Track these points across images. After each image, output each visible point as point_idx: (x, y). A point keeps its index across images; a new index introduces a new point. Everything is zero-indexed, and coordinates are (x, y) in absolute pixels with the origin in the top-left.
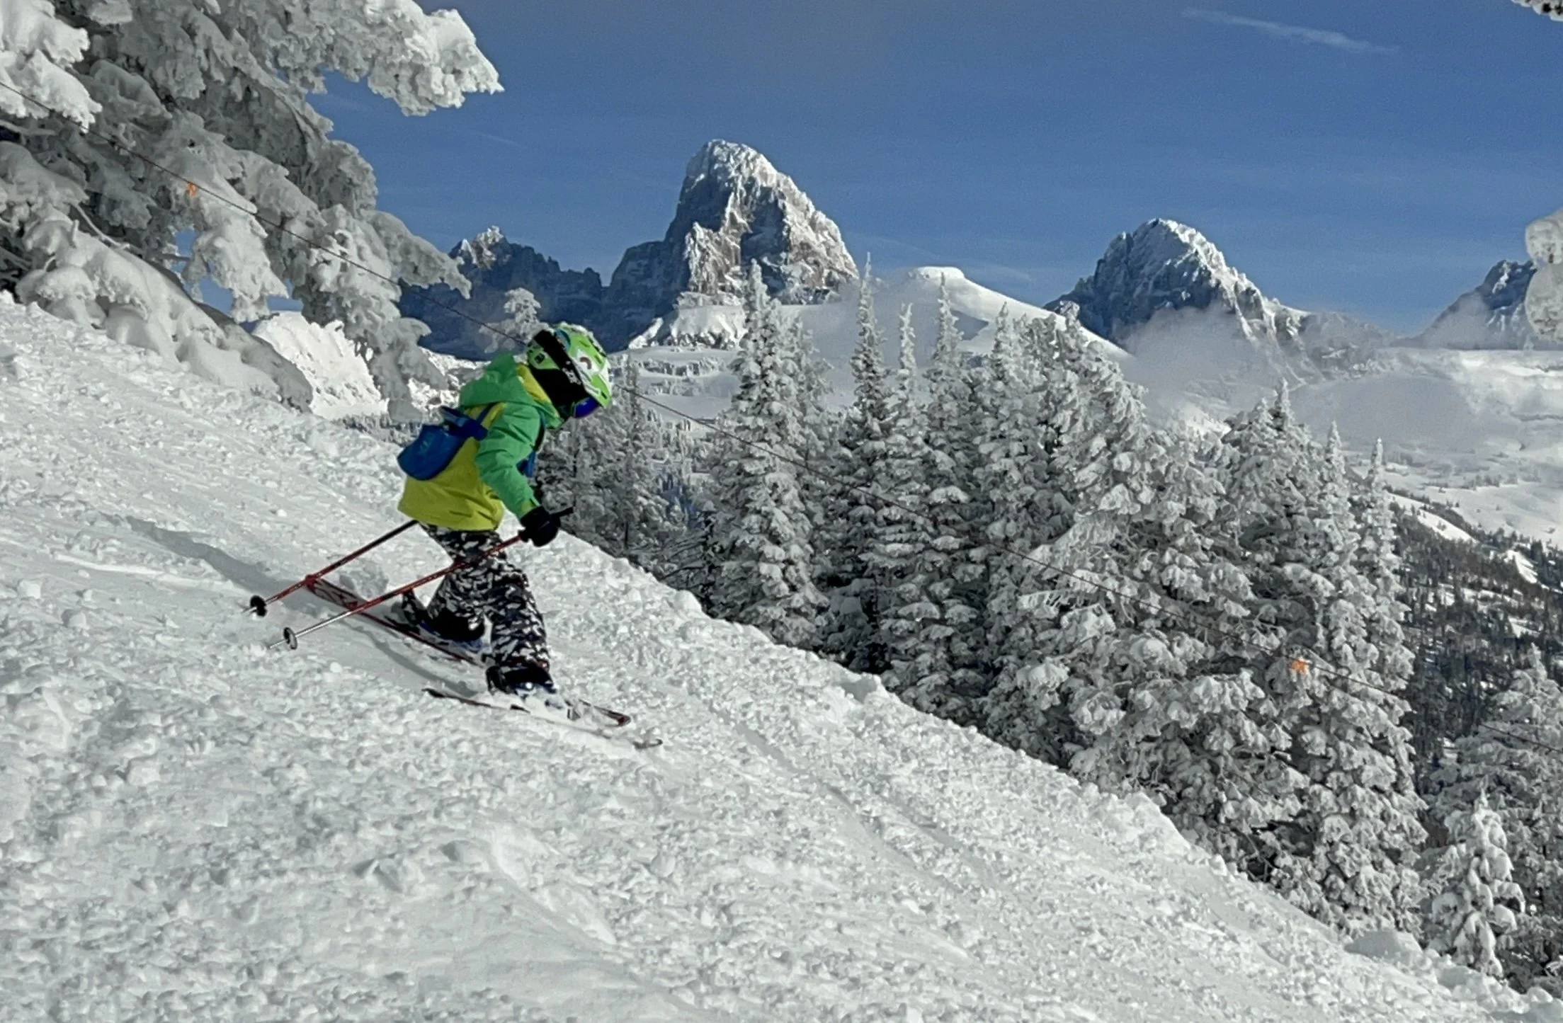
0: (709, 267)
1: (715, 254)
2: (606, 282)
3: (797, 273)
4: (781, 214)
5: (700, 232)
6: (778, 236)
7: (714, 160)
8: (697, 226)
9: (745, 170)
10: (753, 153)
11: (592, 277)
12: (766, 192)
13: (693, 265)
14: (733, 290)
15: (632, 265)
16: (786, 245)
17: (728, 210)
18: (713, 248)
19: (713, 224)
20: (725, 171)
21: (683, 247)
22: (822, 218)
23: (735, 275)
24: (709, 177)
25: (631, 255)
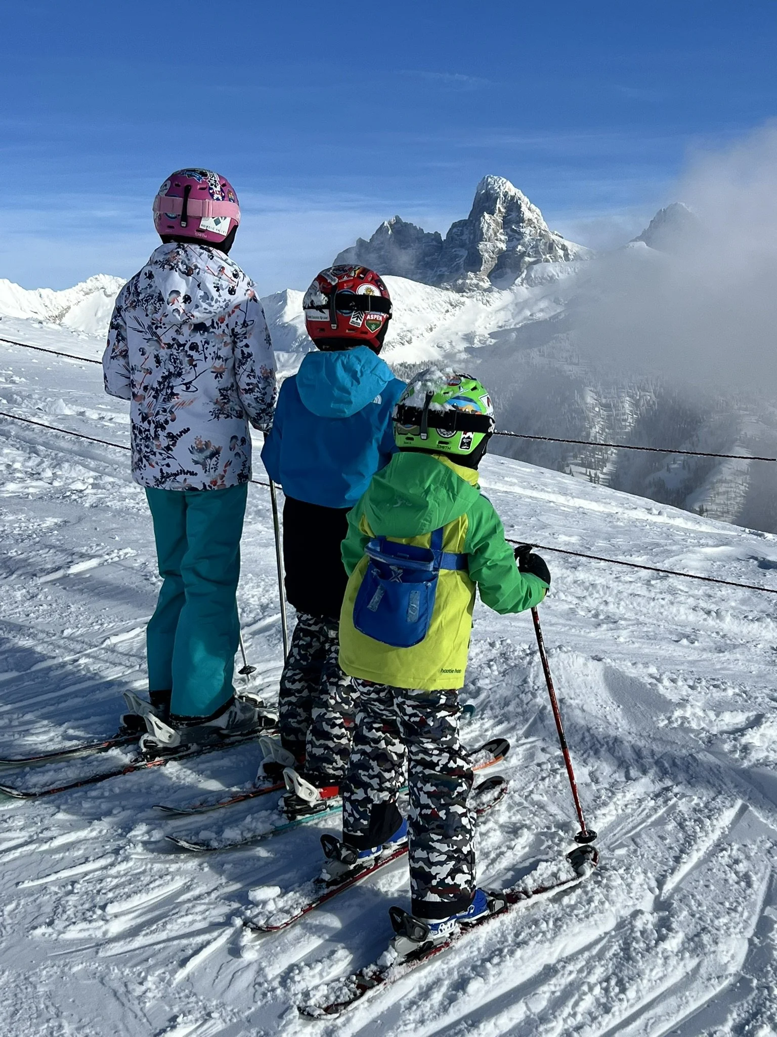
0: (491, 231)
1: (493, 225)
2: (444, 238)
3: (528, 232)
4: (520, 207)
5: (487, 216)
6: (519, 216)
7: (488, 184)
8: (485, 214)
9: (502, 188)
10: (505, 180)
11: (437, 236)
12: (513, 197)
13: (484, 230)
14: (501, 240)
15: (455, 230)
16: (523, 221)
17: (498, 205)
18: (491, 221)
19: (492, 213)
20: (493, 188)
21: (480, 223)
22: (533, 207)
23: (501, 234)
24: (486, 191)
25: (454, 225)
